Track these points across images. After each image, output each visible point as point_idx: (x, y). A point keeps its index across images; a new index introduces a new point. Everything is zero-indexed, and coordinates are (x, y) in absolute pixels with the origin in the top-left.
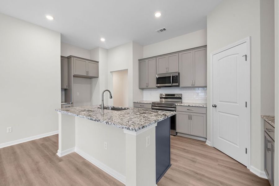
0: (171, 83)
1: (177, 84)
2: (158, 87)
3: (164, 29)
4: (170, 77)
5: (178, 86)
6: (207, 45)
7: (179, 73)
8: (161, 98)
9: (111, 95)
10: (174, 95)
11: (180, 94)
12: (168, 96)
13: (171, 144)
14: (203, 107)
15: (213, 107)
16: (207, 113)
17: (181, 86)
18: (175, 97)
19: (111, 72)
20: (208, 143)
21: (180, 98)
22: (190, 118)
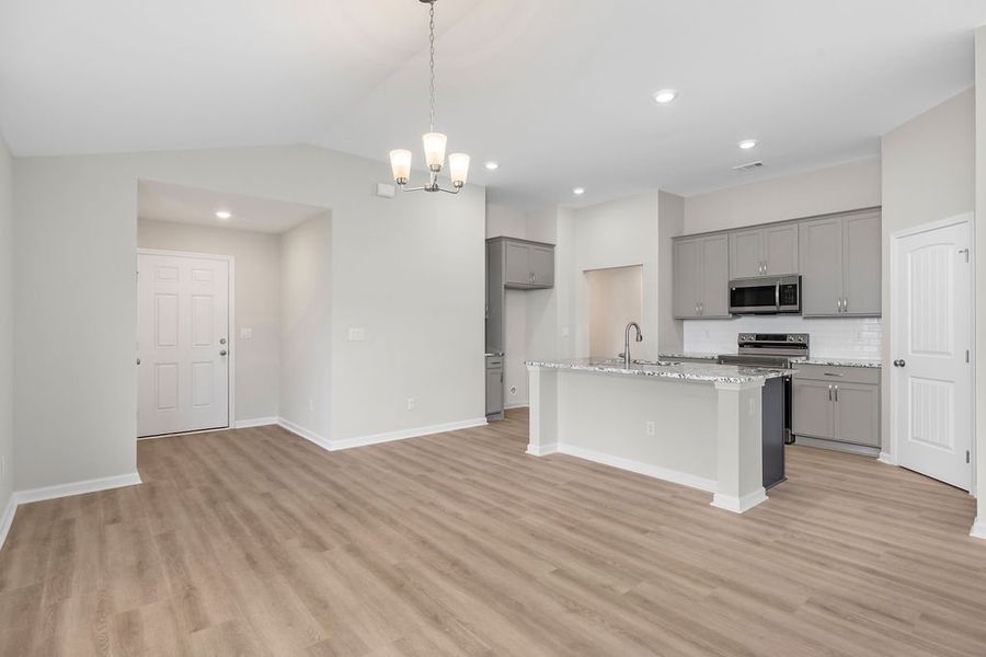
0: (775, 305)
1: (796, 307)
2: (736, 315)
3: (760, 164)
4: (775, 287)
5: (798, 312)
6: (880, 207)
7: (800, 277)
8: (741, 345)
9: (638, 333)
10: (783, 337)
11: (802, 335)
12: (763, 341)
13: (786, 464)
14: (871, 367)
15: (896, 365)
16: (880, 382)
17: (805, 311)
18: (787, 342)
19: (585, 272)
20: (883, 458)
21: (804, 346)
22: (833, 396)
